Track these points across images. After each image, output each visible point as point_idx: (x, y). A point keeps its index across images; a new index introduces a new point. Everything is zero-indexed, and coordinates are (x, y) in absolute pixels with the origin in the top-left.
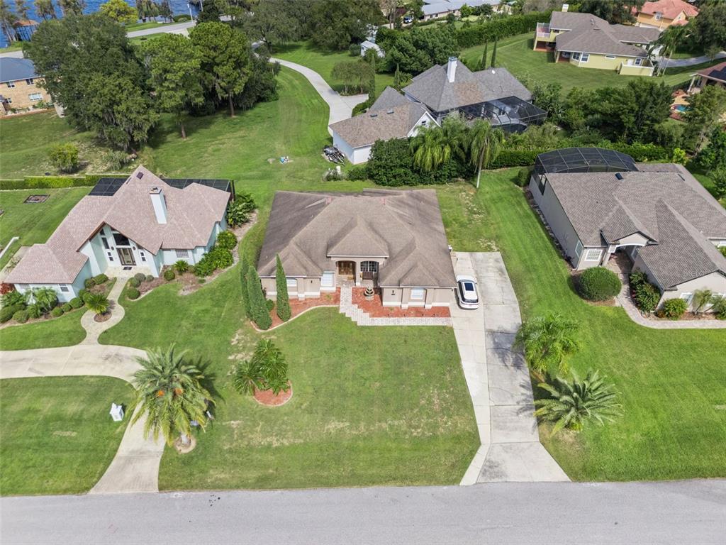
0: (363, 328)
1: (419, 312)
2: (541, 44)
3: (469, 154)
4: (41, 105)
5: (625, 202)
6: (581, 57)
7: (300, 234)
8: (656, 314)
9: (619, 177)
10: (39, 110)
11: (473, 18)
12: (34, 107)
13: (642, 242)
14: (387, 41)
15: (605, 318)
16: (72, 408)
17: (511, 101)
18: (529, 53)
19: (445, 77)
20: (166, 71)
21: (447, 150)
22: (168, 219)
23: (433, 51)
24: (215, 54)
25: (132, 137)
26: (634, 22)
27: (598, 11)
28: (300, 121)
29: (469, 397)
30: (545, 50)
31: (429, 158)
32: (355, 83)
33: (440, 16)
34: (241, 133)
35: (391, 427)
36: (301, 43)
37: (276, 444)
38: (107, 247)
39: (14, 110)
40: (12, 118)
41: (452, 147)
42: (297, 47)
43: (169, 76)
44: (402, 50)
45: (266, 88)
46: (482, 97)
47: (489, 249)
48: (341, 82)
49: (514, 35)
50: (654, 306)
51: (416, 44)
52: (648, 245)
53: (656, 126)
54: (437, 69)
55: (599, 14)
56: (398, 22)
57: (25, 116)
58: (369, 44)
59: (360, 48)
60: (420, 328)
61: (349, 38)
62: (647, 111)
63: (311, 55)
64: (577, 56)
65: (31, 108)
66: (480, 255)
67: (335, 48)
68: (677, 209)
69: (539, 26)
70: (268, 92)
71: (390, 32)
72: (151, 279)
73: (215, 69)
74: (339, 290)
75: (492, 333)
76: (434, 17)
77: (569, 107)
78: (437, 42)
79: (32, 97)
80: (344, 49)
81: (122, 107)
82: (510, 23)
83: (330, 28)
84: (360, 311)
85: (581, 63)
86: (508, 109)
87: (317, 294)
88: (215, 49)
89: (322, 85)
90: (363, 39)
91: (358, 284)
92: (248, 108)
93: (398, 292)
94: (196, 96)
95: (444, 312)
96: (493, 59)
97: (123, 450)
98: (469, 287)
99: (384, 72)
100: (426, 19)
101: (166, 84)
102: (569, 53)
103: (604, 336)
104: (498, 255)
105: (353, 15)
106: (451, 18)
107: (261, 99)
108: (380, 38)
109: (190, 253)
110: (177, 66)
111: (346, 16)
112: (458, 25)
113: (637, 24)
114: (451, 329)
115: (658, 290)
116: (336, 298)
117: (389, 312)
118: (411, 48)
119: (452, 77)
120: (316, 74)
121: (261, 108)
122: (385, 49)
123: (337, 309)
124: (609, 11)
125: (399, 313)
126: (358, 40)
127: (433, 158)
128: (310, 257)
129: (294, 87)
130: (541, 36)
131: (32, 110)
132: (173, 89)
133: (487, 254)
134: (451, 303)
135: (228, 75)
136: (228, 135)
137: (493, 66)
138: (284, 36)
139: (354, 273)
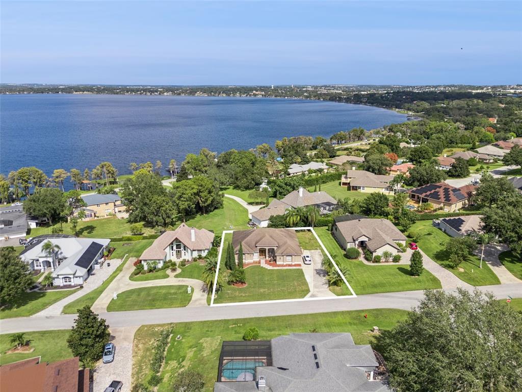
0: (269, 270)
1: (290, 265)
2: (344, 184)
3: (307, 219)
4: (110, 214)
5: (362, 228)
6: (362, 188)
7: (246, 240)
8: (373, 262)
9: (359, 221)
10: (109, 217)
11: (314, 174)
12: (107, 215)
13: (366, 239)
14: (272, 184)
15: (355, 263)
16: (173, 291)
17: (328, 204)
18: (339, 187)
19: (298, 195)
20: (183, 194)
21: (299, 218)
22: (196, 239)
23: (294, 187)
24: (201, 188)
25: (165, 221)
26: (389, 174)
27: (371, 170)
28: (236, 215)
29: (307, 282)
30: (347, 186)
31: (292, 221)
32: (259, 200)
33: (298, 174)
34: (209, 220)
35: (281, 289)
36: (229, 187)
37: (243, 295)
38: (172, 250)
39: (98, 217)
40: (97, 220)
41: (300, 216)
42: (228, 188)
43: (184, 196)
44: (280, 187)
45: (219, 203)
46: (315, 202)
47: (317, 249)
48: (252, 200)
49: (334, 181)
50: (372, 258)
51: (286, 184)
52: (369, 240)
53: (383, 209)
54: (295, 192)
55: (371, 171)
56: (277, 176)
57: (103, 219)
58: (264, 185)
59: (259, 188)
60: (290, 269)
61: (254, 183)
62: (378, 203)
63: (235, 191)
64: (360, 188)
65: (105, 216)
66: (313, 251)
67: (247, 188)
68: (380, 230)
69: (343, 176)
70: (219, 205)
71: (274, 180)
72: (188, 261)
73: (200, 194)
74: (260, 260)
75: (316, 270)
76: (295, 174)
77: (353, 206)
78: (295, 183)
79: (106, 211)
80: (252, 188)
81: (164, 208)
82: (331, 176)
83: (245, 179)
84: (269, 266)
85: (362, 191)
86: (327, 208)
87: (252, 261)
88: (201, 186)
89: (243, 202)
90: (261, 184)
91: (267, 258)
92: (211, 211)
93: (282, 257)
94: (192, 204)
95: (299, 265)
96: (320, 189)
97: (193, 298)
98: (308, 257)
99: (272, 197)
100: (291, 175)
101: (182, 199)
102: (357, 187)
103: (354, 267)
104: (320, 251)
105: (255, 173)
106: (304, 175)
107: (216, 208)
108: (269, 183)
109: (203, 252)
110: (187, 192)
111: (253, 174)
112: (306, 177)
113: (391, 175)
114: (302, 270)
115: (372, 253)
116: (259, 262)
117: (279, 266)
118: (284, 185)
119: (301, 194)
120: (239, 199)
121: (216, 211)
122: (271, 188)
123: (260, 266)
124: (376, 170)
125: (283, 266)
126: (258, 184)
127: (293, 221)
128: (250, 247)
129: (230, 203)
130: (343, 180)
131: (106, 217)
132: (185, 201)
133: (316, 251)
134: (302, 263)
135: (205, 196)
136: (204, 221)
137: (320, 191)
138: (222, 183)
139: (265, 256)
